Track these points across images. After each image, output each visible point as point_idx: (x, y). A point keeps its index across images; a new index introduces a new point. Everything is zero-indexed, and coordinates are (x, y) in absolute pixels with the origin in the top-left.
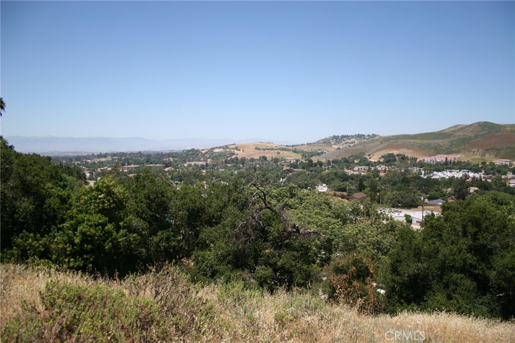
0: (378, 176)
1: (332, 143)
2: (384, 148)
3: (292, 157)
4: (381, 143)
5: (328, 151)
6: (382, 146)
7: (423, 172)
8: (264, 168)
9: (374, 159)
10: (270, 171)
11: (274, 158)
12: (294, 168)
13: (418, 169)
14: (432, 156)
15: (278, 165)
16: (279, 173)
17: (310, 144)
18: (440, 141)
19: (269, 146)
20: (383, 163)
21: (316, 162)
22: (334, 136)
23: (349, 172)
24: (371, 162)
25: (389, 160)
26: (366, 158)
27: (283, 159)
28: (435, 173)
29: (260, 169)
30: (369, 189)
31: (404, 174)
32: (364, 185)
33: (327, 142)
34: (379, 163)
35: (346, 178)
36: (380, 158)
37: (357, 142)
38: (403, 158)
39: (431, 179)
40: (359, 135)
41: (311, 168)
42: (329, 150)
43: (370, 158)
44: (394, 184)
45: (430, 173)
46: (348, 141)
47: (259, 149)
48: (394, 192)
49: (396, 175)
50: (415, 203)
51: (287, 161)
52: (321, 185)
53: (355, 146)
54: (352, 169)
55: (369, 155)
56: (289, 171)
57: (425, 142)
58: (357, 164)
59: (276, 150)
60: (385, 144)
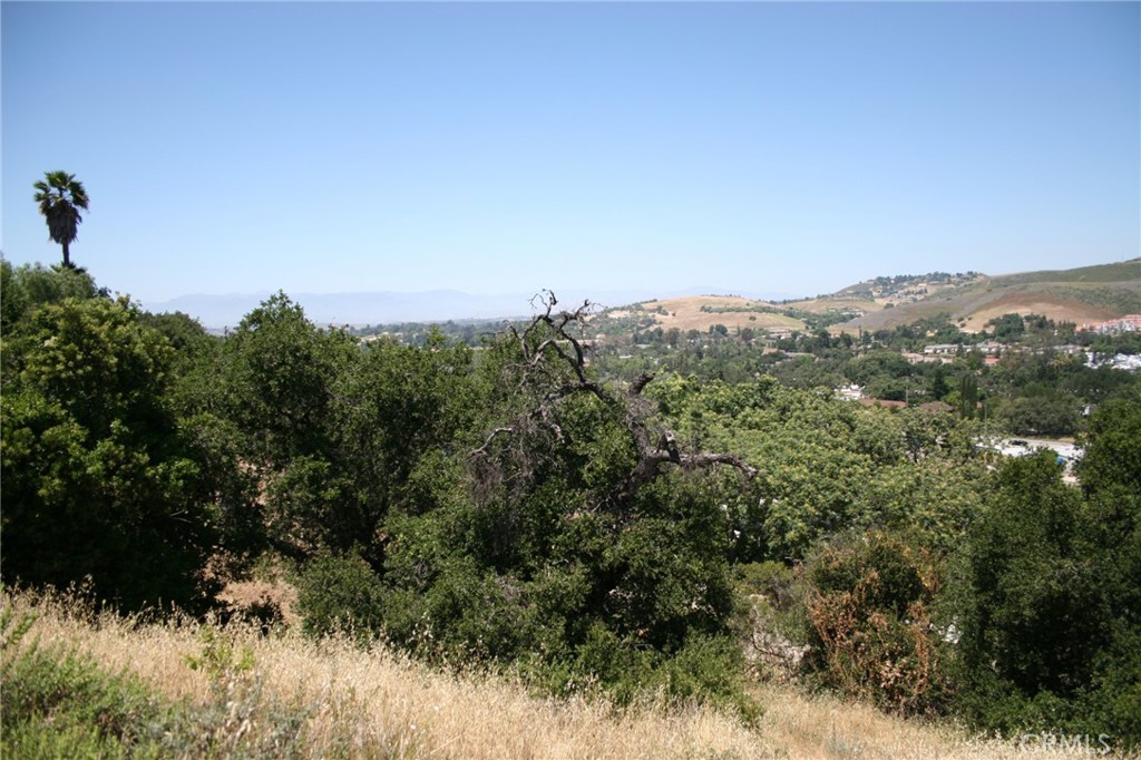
0: (980, 365)
1: (875, 294)
2: (995, 303)
3: (783, 327)
4: (989, 291)
5: (865, 312)
6: (990, 298)
7: (1090, 356)
8: (720, 351)
9: (973, 328)
10: (732, 356)
11: (742, 329)
12: (787, 351)
13: (1079, 348)
14: (1113, 318)
15: (750, 345)
16: (753, 361)
17: (823, 296)
18: (1132, 283)
19: (732, 303)
20: (992, 337)
21: (838, 336)
22: (880, 279)
23: (913, 358)
24: (965, 334)
25: (1008, 329)
26: (954, 326)
27: (763, 331)
28: (1120, 357)
29: (710, 353)
30: (959, 393)
31: (1042, 361)
32: (946, 386)
33: (862, 292)
34: (984, 337)
35: (905, 370)
36: (986, 326)
37: (931, 291)
38: (1042, 324)
39: (1109, 370)
40: (936, 274)
41: (826, 351)
42: (866, 309)
43: (963, 326)
44: (1020, 382)
45: (1107, 358)
46: (912, 288)
47: (709, 310)
48: (1019, 400)
49: (1023, 362)
50: (1070, 424)
51: (772, 336)
52: (848, 387)
53: (927, 298)
54: (921, 350)
55: (961, 319)
56: (776, 357)
57: (1095, 285)
58: (932, 339)
59: (747, 310)
60: (998, 294)
